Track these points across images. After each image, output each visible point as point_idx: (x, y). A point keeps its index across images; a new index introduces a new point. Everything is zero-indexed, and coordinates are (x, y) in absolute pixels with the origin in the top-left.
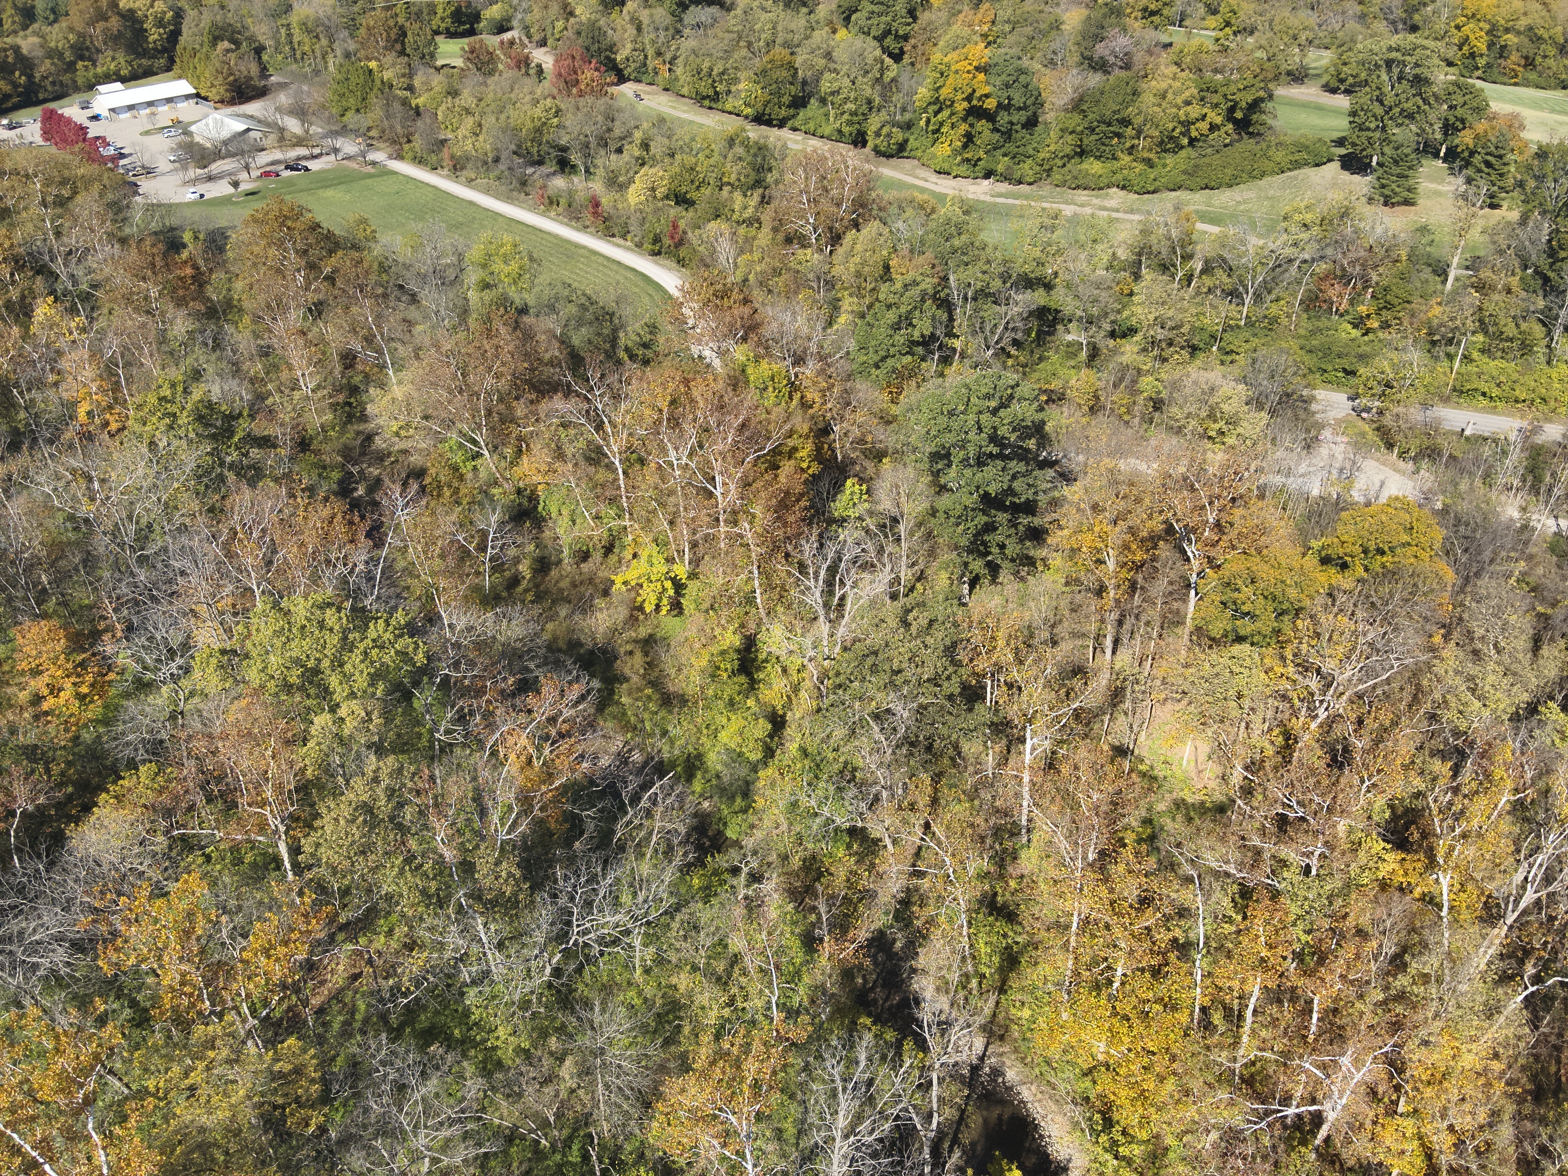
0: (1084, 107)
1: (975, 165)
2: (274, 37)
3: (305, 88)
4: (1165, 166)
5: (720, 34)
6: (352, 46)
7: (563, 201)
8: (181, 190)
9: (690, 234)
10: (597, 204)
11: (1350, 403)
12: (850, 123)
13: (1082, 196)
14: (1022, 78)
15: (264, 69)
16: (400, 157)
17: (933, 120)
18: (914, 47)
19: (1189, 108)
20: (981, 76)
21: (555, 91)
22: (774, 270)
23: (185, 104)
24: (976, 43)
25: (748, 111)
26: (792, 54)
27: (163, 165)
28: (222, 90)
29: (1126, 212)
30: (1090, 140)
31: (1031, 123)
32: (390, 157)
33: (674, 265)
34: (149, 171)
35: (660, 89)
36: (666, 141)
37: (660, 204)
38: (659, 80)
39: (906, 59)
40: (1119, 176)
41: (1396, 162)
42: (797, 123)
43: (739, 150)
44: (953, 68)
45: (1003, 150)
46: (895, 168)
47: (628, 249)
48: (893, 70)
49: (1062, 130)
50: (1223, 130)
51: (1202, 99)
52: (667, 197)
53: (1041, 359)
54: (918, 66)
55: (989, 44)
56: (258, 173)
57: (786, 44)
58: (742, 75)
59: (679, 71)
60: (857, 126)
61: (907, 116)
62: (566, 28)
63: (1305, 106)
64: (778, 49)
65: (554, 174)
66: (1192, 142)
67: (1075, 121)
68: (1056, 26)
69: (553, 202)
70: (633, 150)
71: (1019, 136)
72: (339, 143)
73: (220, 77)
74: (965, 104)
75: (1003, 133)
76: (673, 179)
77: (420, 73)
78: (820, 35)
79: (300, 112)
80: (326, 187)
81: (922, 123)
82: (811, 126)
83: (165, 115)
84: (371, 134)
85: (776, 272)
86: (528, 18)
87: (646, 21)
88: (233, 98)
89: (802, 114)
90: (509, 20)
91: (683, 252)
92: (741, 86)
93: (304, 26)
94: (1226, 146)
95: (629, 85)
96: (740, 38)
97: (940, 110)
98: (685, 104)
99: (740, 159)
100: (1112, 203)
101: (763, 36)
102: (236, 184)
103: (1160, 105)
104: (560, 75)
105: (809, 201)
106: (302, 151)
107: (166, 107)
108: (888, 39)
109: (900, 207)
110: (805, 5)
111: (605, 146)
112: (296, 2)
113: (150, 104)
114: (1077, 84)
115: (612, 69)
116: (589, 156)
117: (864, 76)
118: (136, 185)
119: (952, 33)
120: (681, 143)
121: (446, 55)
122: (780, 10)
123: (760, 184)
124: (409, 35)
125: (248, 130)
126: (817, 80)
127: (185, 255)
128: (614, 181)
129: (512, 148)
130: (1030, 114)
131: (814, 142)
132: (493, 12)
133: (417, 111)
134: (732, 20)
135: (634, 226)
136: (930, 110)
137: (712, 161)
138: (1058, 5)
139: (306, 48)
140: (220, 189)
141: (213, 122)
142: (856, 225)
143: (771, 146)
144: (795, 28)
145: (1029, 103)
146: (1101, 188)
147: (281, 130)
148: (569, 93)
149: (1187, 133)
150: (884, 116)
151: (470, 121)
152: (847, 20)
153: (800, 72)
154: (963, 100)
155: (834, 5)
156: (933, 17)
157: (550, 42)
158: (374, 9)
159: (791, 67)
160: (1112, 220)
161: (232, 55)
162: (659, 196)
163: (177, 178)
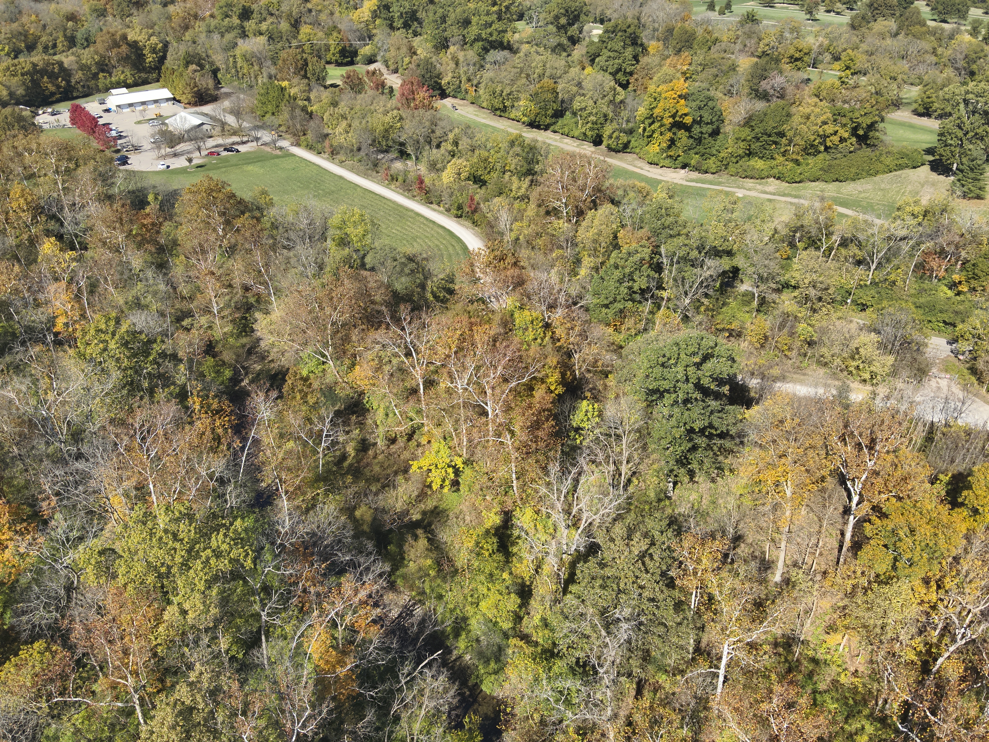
0: (753, 124)
1: (676, 160)
2: (226, 63)
3: (242, 96)
4: (807, 164)
5: (509, 69)
6: (273, 71)
7: (400, 178)
8: (156, 162)
9: (482, 205)
10: (421, 182)
11: (949, 347)
12: (592, 129)
13: (749, 183)
14: (710, 103)
15: (218, 82)
16: (298, 145)
17: (648, 129)
18: (636, 80)
19: (826, 127)
20: (682, 102)
21: (400, 105)
22: (537, 234)
23: (166, 104)
24: (679, 79)
25: (525, 119)
26: (555, 83)
27: (146, 145)
28: (189, 96)
29: (779, 195)
30: (755, 146)
31: (716, 133)
32: (292, 145)
33: (470, 224)
34: (137, 149)
35: (468, 103)
36: (469, 141)
37: (463, 183)
38: (468, 96)
39: (631, 87)
40: (775, 171)
41: (972, 170)
42: (556, 128)
43: (517, 149)
44: (663, 96)
45: (696, 150)
46: (621, 160)
47: (441, 212)
48: (622, 94)
49: (737, 139)
50: (849, 142)
51: (835, 121)
52: (468, 179)
53: (724, 304)
54: (638, 92)
55: (686, 78)
56: (206, 152)
57: (552, 77)
58: (522, 96)
59: (481, 92)
60: (596, 131)
61: (631, 125)
62: (410, 62)
63: (902, 124)
64: (546, 80)
65: (396, 159)
66: (827, 149)
67: (746, 133)
68: (733, 68)
69: (393, 179)
70: (447, 146)
71: (706, 141)
72: (259, 134)
73: (188, 88)
74: (671, 120)
75: (695, 139)
76: (472, 166)
77: (315, 90)
78: (574, 71)
79: (237, 113)
80: (249, 163)
81: (641, 130)
82: (566, 130)
83: (152, 111)
84: (281, 129)
85: (539, 235)
86: (387, 55)
87: (461, 59)
88: (196, 102)
89: (560, 122)
90: (375, 55)
91: (477, 216)
92: (521, 103)
93: (245, 58)
94: (851, 152)
95: (449, 99)
96: (521, 72)
97: (653, 122)
98: (484, 113)
99: (517, 155)
100: (771, 189)
101: (537, 71)
102: (190, 160)
103: (805, 124)
104: (403, 94)
105: (563, 187)
106: (236, 139)
107: (153, 106)
108: (619, 75)
109: (625, 191)
110: (565, 50)
111: (430, 143)
112: (240, 42)
113: (143, 103)
114: (748, 108)
115: (438, 89)
116: (418, 149)
117: (602, 99)
118: (127, 157)
119: (662, 72)
120: (479, 142)
121: (332, 78)
122: (548, 54)
123: (530, 172)
124: (310, 65)
125: (203, 124)
126: (571, 100)
127: (148, 210)
128: (433, 167)
129: (370, 142)
130: (714, 127)
131: (567, 140)
132: (366, 50)
133: (311, 115)
134: (517, 60)
135: (445, 198)
136: (646, 123)
137: (499, 155)
138: (733, 53)
139: (245, 71)
140: (180, 163)
141: (181, 117)
142: (595, 205)
143: (539, 145)
144: (558, 66)
145: (714, 120)
146: (763, 178)
147: (223, 124)
148: (409, 106)
149: (823, 143)
150: (615, 125)
151: (344, 124)
152: (592, 61)
153: (560, 95)
154: (670, 117)
155: (584, 51)
156: (650, 61)
157: (400, 70)
158: (290, 47)
159: (554, 92)
160: (770, 200)
161: (198, 74)
162: (462, 178)
163: (153, 154)
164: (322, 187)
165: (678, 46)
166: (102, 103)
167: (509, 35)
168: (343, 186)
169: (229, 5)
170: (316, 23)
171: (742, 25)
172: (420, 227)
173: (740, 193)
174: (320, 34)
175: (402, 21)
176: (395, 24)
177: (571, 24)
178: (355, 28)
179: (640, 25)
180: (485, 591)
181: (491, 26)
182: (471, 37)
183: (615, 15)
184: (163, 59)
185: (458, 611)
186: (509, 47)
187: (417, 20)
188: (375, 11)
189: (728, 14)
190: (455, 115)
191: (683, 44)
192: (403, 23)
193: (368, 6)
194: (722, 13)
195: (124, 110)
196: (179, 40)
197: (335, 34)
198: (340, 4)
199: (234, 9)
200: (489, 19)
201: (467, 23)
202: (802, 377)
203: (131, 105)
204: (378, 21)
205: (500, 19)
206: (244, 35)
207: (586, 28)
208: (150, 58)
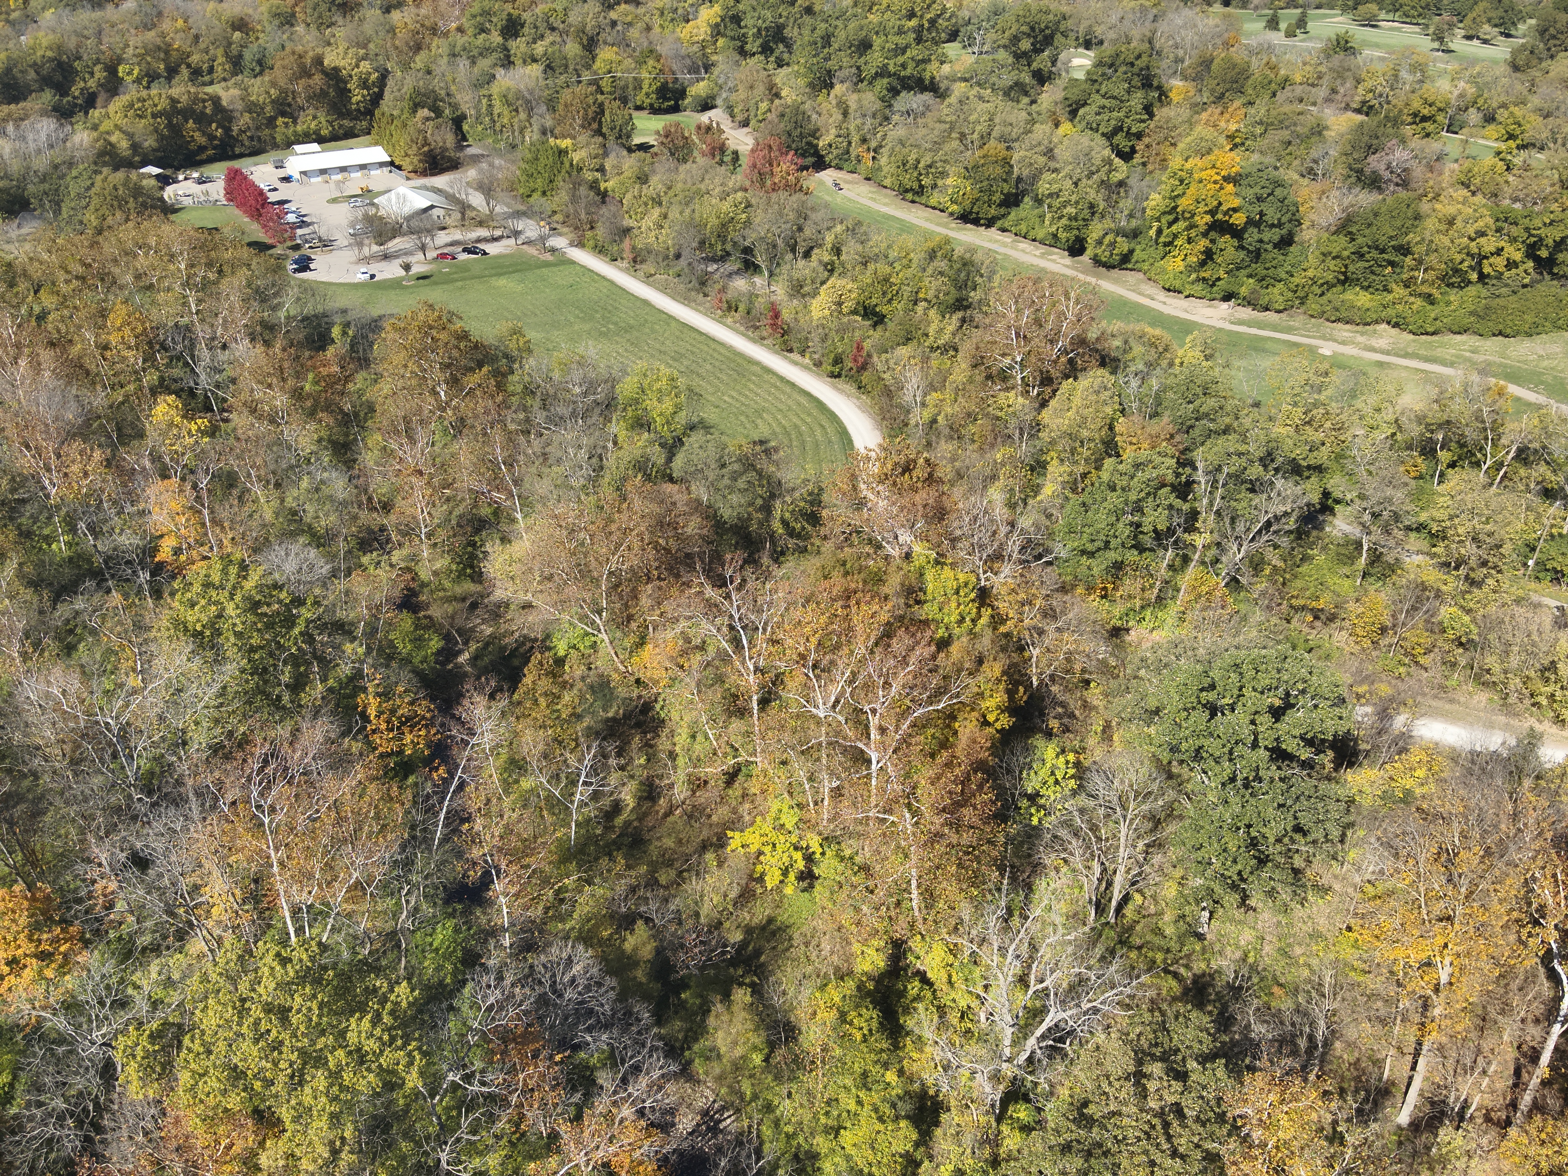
0: (1353, 229)
1: (1213, 285)
2: (476, 107)
3: (497, 162)
4: (1448, 303)
5: (931, 124)
6: (549, 123)
7: (742, 307)
8: (354, 267)
9: (875, 359)
10: (777, 315)
12: (1069, 228)
13: (1343, 331)
14: (1278, 192)
15: (462, 138)
16: (580, 245)
17: (1166, 232)
18: (1148, 146)
19: (1483, 239)
20: (1230, 187)
21: (747, 183)
22: (969, 415)
23: (378, 172)
24: (1222, 147)
25: (955, 207)
26: (1008, 148)
27: (342, 239)
28: (415, 160)
29: (1397, 355)
30: (1356, 268)
31: (1286, 242)
32: (571, 244)
33: (853, 390)
34: (326, 244)
35: (860, 178)
36: (860, 248)
37: (845, 320)
38: (862, 168)
39: (1137, 159)
40: (1391, 312)
42: (1006, 223)
43: (943, 265)
44: (1196, 176)
45: (1249, 270)
46: (1116, 281)
47: (806, 368)
48: (1121, 170)
49: (1324, 254)
50: (1523, 268)
52: (854, 312)
54: (1150, 167)
55: (1236, 146)
56: (434, 254)
57: (1002, 139)
58: (952, 170)
59: (883, 160)
60: (1076, 232)
61: (1134, 223)
62: (770, 110)
64: (993, 143)
65: (737, 273)
66: (1482, 277)
67: (1340, 244)
68: (1318, 131)
69: (732, 307)
70: (822, 255)
71: (1269, 256)
72: (520, 225)
73: (415, 147)
74: (1208, 218)
75: (1249, 251)
76: (862, 291)
77: (612, 155)
78: (1042, 130)
79: (486, 189)
80: (500, 274)
81: (1152, 233)
82: (1023, 228)
83: (356, 182)
84: (555, 218)
85: (972, 417)
86: (733, 97)
87: (853, 106)
88: (425, 169)
89: (1014, 214)
90: (713, 98)
91: (865, 377)
92: (949, 181)
93: (506, 100)
95: (829, 172)
96: (952, 129)
97: (1176, 220)
98: (886, 196)
99: (941, 273)
100: (1381, 343)
101: (978, 128)
102: (407, 267)
103: (1446, 233)
104: (755, 165)
105: (1018, 335)
106: (483, 233)
107: (359, 174)
108: (1119, 137)
109: (1126, 342)
110: (1026, 94)
111: (793, 250)
112: (500, 72)
113: (343, 169)
114: (1346, 202)
115: (812, 155)
116: (775, 260)
117: (1089, 177)
118: (310, 259)
119: (1195, 134)
120: (877, 250)
121: (643, 133)
122: (998, 101)
123: (960, 304)
124: (607, 113)
125: (432, 207)
126: (1035, 178)
127: (331, 351)
128: (797, 289)
129: (695, 245)
130: (1284, 232)
131: (1025, 245)
132: (699, 89)
133: (604, 196)
134: (945, 109)
135: (814, 342)
136: (1164, 221)
137: (909, 272)
138: (1314, 104)
139: (505, 121)
140: (391, 271)
141: (398, 196)
142: (1073, 371)
143: (978, 257)
144: (1014, 121)
145: (1284, 220)
146: (1368, 324)
147: (464, 207)
148: (763, 185)
149: (1478, 267)
150: (1108, 223)
151: (656, 212)
152: (1073, 113)
153: (1016, 169)
154: (1206, 212)
155: (1060, 95)
156: (1172, 114)
157: (753, 122)
158: (580, 82)
159: (1006, 163)
160: (1381, 364)
161: (430, 124)
162: (845, 310)
163: (351, 255)
164: (615, 319)
165: (1220, 89)
166: (279, 166)
167: (932, 68)
168: (650, 319)
169: (486, 13)
170: (624, 43)
171: (1328, 57)
172: (770, 394)
173: (1327, 349)
174: (629, 63)
175: (759, 42)
176: (748, 47)
177: (1038, 51)
178: (683, 52)
179: (1153, 51)
180: (852, 1106)
181: (904, 52)
182: (869, 70)
183: (1112, 35)
184: (377, 99)
185: (801, 1139)
186: (932, 87)
187: (784, 40)
188: (717, 25)
189: (1301, 36)
190: (838, 199)
191: (1228, 86)
192: (761, 46)
193: (706, 17)
194: (1290, 34)
195: (313, 180)
196: (406, 67)
197: (651, 62)
198: (662, 14)
199: (494, 20)
200: (901, 41)
201: (865, 46)
202: (1448, 706)
203: (323, 172)
204: (721, 42)
205: (919, 40)
206: (507, 62)
207: (1062, 57)
208: (358, 96)
